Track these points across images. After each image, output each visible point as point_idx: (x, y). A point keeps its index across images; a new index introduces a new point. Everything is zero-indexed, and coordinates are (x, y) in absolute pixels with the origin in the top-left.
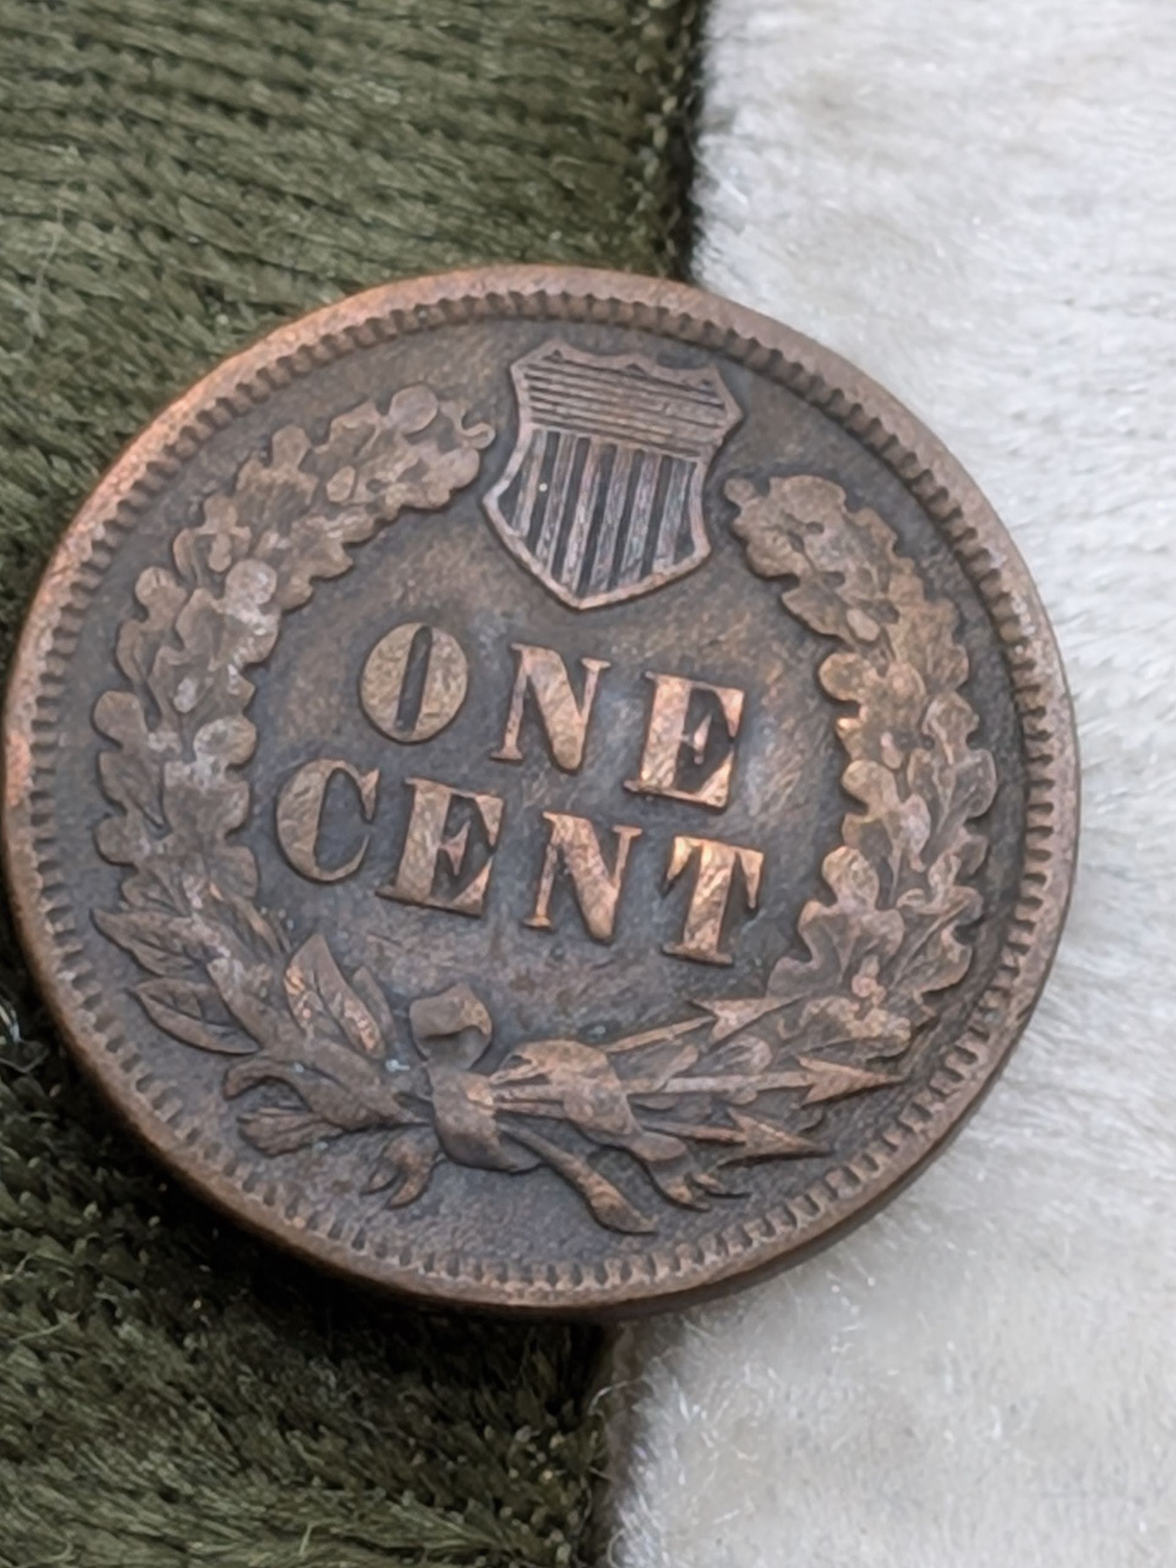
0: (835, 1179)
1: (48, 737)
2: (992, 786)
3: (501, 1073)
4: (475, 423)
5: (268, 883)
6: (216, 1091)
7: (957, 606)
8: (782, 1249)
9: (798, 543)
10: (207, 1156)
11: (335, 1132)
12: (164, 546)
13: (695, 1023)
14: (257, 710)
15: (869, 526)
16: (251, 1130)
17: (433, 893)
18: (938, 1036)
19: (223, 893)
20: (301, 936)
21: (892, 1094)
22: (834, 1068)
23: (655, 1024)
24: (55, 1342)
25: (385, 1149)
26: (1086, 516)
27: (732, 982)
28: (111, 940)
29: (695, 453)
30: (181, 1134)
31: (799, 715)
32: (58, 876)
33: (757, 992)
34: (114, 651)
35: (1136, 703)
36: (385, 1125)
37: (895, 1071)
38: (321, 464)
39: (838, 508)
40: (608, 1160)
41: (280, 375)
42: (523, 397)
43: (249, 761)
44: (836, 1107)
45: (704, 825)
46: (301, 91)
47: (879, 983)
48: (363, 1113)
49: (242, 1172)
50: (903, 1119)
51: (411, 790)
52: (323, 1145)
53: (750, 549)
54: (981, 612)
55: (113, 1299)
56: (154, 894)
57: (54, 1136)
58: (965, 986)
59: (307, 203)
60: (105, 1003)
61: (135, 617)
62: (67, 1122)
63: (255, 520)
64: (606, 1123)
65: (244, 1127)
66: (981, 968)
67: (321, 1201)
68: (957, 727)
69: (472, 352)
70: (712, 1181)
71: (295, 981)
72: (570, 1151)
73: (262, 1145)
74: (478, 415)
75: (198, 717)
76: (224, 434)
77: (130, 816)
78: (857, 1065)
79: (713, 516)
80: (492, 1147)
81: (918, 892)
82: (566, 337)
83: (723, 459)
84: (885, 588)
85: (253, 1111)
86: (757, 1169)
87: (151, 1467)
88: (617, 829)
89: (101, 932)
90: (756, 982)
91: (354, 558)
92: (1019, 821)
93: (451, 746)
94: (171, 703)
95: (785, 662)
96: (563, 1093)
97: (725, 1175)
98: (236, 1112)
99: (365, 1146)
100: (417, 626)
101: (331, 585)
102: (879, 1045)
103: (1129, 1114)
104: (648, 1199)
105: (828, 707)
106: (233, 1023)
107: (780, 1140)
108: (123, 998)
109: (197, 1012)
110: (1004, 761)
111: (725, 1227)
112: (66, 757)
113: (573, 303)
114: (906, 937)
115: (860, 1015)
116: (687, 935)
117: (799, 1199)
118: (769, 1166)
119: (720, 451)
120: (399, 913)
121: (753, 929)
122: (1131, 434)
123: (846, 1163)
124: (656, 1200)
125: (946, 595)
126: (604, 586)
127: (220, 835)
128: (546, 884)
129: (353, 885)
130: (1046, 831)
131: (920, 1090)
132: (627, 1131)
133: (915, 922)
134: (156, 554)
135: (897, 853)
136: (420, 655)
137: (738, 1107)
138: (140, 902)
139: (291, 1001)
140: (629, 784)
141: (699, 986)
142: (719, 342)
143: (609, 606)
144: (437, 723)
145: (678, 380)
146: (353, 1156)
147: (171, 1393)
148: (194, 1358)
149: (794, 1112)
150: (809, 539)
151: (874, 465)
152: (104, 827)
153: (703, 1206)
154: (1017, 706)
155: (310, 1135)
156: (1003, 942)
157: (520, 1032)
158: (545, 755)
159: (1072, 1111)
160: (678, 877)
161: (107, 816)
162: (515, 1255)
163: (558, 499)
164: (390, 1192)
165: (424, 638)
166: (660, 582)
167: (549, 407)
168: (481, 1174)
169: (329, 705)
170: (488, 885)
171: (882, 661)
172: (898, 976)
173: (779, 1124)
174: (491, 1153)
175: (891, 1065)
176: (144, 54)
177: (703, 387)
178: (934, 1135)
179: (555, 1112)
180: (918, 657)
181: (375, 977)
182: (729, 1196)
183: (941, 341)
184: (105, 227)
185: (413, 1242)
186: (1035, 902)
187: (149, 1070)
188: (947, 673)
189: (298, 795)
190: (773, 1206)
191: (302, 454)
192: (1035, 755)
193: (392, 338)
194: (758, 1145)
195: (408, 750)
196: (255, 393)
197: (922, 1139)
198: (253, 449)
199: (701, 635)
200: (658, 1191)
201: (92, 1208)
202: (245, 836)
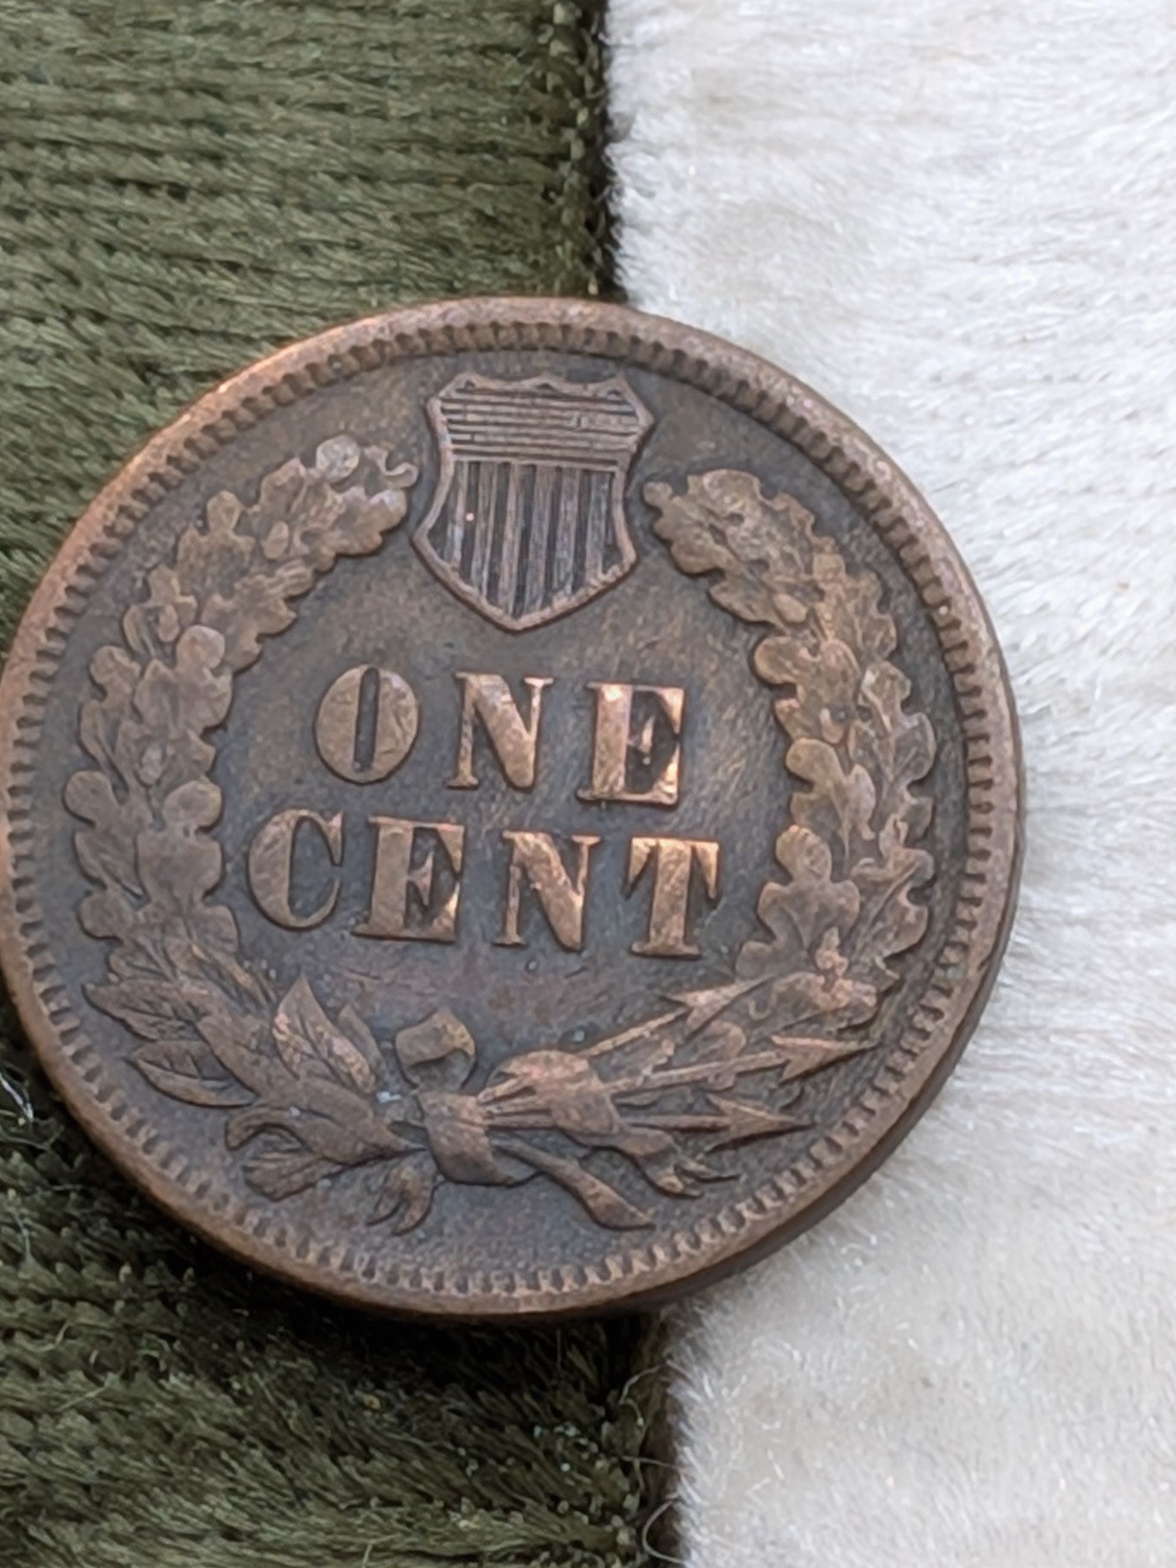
0: (819, 1150)
1: (26, 824)
2: (931, 747)
3: (489, 1090)
4: (398, 463)
5: (248, 935)
6: (221, 1142)
7: (879, 576)
8: (774, 1224)
9: (720, 536)
10: (217, 1207)
11: (338, 1168)
12: (115, 625)
13: (670, 1017)
14: (219, 771)
15: (786, 510)
16: (256, 1176)
17: (406, 925)
18: (905, 998)
19: (204, 951)
20: (285, 984)
21: (865, 1060)
22: (807, 1041)
23: (633, 1023)
24: (102, 1403)
25: (386, 1179)
26: (1012, 466)
27: (701, 972)
28: (104, 1012)
29: (614, 463)
30: (191, 1188)
31: (740, 703)
32: (48, 957)
33: (726, 980)
34: (78, 734)
35: (1075, 644)
36: (383, 1155)
37: (867, 1037)
38: (255, 523)
39: (753, 496)
40: (600, 1161)
41: (207, 442)
42: (442, 429)
43: (218, 822)
44: (812, 1080)
45: (658, 823)
46: (216, 158)
47: (842, 954)
48: (360, 1147)
49: (252, 1219)
50: (878, 1083)
51: (375, 828)
52: (327, 1183)
53: (674, 549)
54: (903, 579)
55: (155, 1354)
56: (141, 962)
57: (80, 1206)
58: (926, 945)
59: (234, 267)
60: (105, 1073)
61: (94, 697)
62: (93, 1190)
63: (197, 588)
64: (592, 1125)
65: (249, 1176)
66: (939, 926)
67: (328, 1238)
68: (891, 696)
69: (388, 394)
70: (702, 1168)
71: (283, 1028)
72: (562, 1156)
73: (268, 1189)
74: (401, 456)
75: (165, 786)
76: (159, 509)
77: (110, 891)
78: (828, 1036)
79: (637, 523)
80: (487, 1163)
81: (870, 860)
82: (477, 369)
83: (640, 464)
84: (809, 570)
85: (255, 1158)
86: (743, 1150)
87: (209, 1510)
88: (577, 839)
89: (94, 1006)
90: (726, 970)
91: (296, 611)
92: (961, 778)
93: (408, 780)
94: (137, 777)
95: (720, 654)
96: (549, 1102)
97: (713, 1159)
98: (240, 1163)
99: (367, 1178)
100: (365, 668)
101: (278, 640)
102: (848, 1014)
103: (1112, 1046)
104: (642, 1193)
105: (765, 691)
106: (229, 1076)
107: (762, 1119)
108: (122, 1065)
109: (193, 1070)
110: (941, 722)
111: (718, 1212)
112: (45, 841)
113: (479, 333)
114: (862, 906)
115: (826, 988)
116: (653, 933)
117: (787, 1174)
118: (755, 1146)
119: (636, 457)
120: (376, 948)
121: (715, 919)
122: (1048, 379)
123: (827, 1133)
124: (650, 1193)
125: (868, 566)
126: (539, 602)
127: (198, 895)
128: (514, 902)
129: (327, 927)
130: (988, 784)
131: (892, 1052)
132: (616, 1129)
133: (870, 889)
134: (108, 633)
135: (846, 825)
136: (370, 696)
137: (718, 1093)
138: (127, 972)
139: (280, 1047)
140: (583, 794)
141: (671, 980)
142: (624, 351)
143: (546, 623)
144: (394, 760)
145: (588, 394)
146: (357, 1189)
147: (221, 1436)
148: (240, 1399)
149: (772, 1092)
150: (731, 530)
151: (786, 450)
152: (86, 905)
153: (695, 1193)
154: (947, 666)
155: (313, 1174)
156: (958, 897)
157: (504, 1048)
158: (500, 777)
159: (1057, 1051)
160: (639, 877)
161: (88, 893)
162: (521, 1265)
163: (485, 527)
164: (394, 1219)
165: (371, 678)
166: (592, 592)
167: (467, 437)
168: (481, 1190)
169: (288, 758)
170: (457, 910)
171: (813, 641)
172: (859, 945)
173: (759, 1103)
174: (489, 1168)
175: (862, 1033)
176: (56, 145)
177: (613, 397)
178: (909, 1095)
179: (543, 1120)
180: (848, 630)
181: (358, 1013)
182: (718, 1179)
183: (850, 317)
184: (38, 319)
185: (421, 1264)
186: (984, 855)
187: (154, 1133)
188: (877, 643)
189: (269, 847)
190: (762, 1184)
191: (236, 516)
192: (967, 711)
193: (310, 392)
194: (740, 1128)
195: (368, 790)
196: (185, 465)
197: (898, 1099)
198: (188, 519)
199: (638, 640)
200: (651, 1184)
201: (126, 1270)
202: (219, 894)
